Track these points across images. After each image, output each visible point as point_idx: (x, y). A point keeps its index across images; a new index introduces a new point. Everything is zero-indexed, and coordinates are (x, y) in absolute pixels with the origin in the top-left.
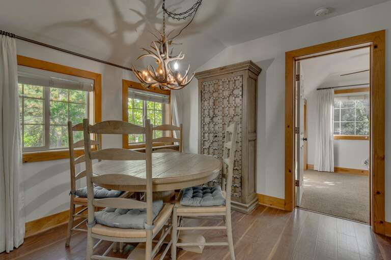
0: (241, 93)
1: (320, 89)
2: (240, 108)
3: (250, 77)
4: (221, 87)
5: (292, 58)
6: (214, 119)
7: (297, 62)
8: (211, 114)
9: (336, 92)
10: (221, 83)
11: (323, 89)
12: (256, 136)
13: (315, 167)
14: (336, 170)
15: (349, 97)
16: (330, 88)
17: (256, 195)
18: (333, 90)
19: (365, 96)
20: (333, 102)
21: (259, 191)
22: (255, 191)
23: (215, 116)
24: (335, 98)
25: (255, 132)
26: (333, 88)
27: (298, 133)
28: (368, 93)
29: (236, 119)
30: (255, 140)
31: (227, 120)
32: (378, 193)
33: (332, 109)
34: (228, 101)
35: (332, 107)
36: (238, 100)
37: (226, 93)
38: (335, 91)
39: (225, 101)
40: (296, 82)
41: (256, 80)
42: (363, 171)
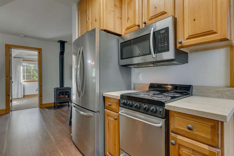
1: (15, 58)
7: (10, 49)
14: (24, 96)
15: (29, 63)
16: (21, 58)
18: (22, 59)
19: (36, 64)
20: (22, 65)
26: (22, 58)
28: (37, 63)
32: (41, 96)
33: (22, 68)
38: (23, 60)
42: (35, 95)
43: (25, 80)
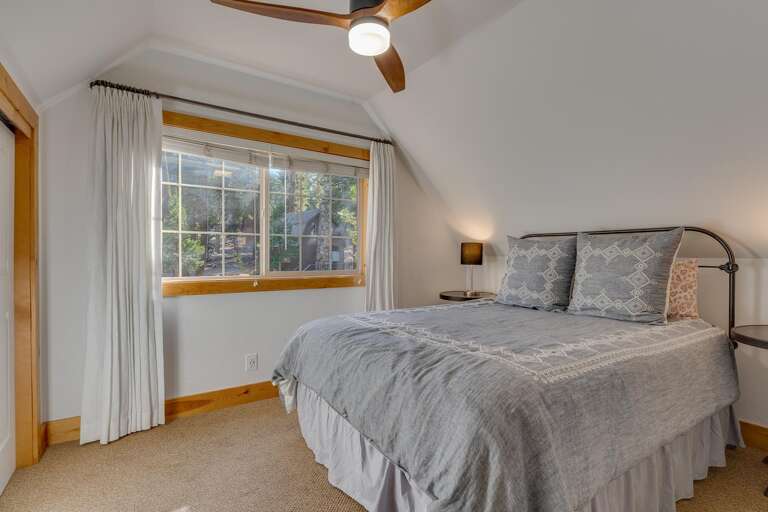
1: (104, 84)
9: (169, 118)
11: (120, 88)
15: (208, 148)
16: (147, 93)
18: (158, 106)
20: (160, 154)
24: (165, 142)
26: (158, 96)
33: (154, 177)
35: (154, 169)
38: (165, 112)
43: (180, 279)
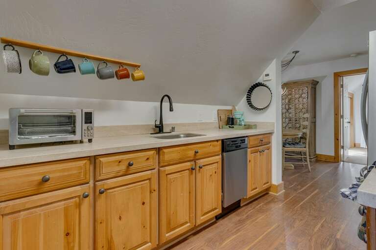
0: (307, 96)
2: (306, 104)
3: (312, 87)
4: (293, 93)
5: (338, 76)
6: (289, 110)
7: (341, 78)
8: (287, 107)
10: (293, 90)
12: (316, 120)
13: (361, 145)
17: (315, 154)
21: (317, 153)
22: (315, 152)
23: (290, 108)
25: (315, 117)
27: (343, 118)
29: (303, 110)
30: (315, 122)
31: (298, 111)
34: (299, 100)
36: (305, 100)
37: (297, 96)
39: (297, 101)
40: (341, 89)
41: (315, 88)
